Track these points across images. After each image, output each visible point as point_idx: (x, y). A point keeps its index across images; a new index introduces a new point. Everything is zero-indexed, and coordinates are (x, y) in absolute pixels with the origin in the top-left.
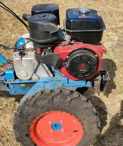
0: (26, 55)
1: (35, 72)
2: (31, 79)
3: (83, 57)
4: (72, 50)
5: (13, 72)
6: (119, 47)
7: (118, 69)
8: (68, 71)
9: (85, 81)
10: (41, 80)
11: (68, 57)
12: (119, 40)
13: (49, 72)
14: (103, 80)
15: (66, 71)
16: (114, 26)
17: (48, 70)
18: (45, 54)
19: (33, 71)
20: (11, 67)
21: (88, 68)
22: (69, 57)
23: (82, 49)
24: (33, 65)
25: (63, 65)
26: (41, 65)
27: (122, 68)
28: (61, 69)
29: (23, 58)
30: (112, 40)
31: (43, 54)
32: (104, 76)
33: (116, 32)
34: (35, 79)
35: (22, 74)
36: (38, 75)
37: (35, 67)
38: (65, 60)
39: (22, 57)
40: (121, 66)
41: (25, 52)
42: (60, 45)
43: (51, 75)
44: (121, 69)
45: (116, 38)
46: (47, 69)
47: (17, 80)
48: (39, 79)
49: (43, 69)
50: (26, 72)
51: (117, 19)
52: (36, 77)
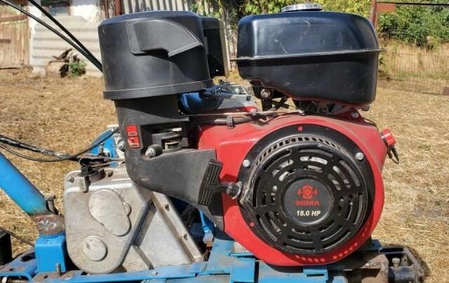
0: (106, 178)
1: (136, 242)
2: (120, 269)
3: (304, 155)
4: (261, 138)
5: (60, 245)
6: (426, 215)
7: (433, 273)
8: (252, 224)
9: (325, 271)
10: (155, 272)
11: (246, 163)
12: (420, 199)
13: (190, 243)
14: (396, 275)
15: (243, 222)
16: (401, 168)
17: (185, 236)
18: (159, 152)
19: (129, 237)
20: (55, 225)
21: (330, 202)
22: (251, 162)
23: (300, 129)
24: (127, 210)
25: (228, 191)
26: (157, 214)
27: (445, 270)
28: (223, 215)
29: (91, 188)
30: (401, 199)
31: (150, 151)
32: (396, 260)
33: (409, 182)
34: (137, 269)
35: (88, 246)
36: (146, 253)
37: (135, 219)
38: (236, 175)
39: (88, 182)
40: (442, 264)
41: (106, 169)
42: (217, 120)
43: (197, 255)
44: (443, 273)
45: (413, 194)
46: (182, 231)
47: (72, 272)
48: (151, 268)
49: (166, 230)
50: (102, 241)
51: (407, 155)
52: (140, 261)
